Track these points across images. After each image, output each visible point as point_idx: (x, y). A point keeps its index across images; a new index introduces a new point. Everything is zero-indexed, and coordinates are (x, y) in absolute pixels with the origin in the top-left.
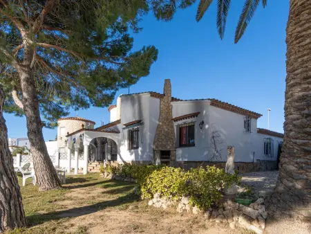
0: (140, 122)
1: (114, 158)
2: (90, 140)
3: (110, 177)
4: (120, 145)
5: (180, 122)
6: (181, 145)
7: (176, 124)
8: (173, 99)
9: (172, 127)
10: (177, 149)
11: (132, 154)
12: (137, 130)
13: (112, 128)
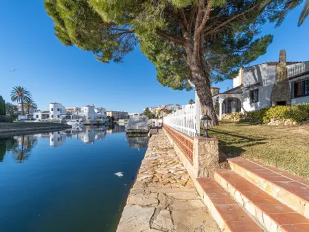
0: (259, 84)
1: (238, 110)
2: (223, 100)
3: (238, 120)
4: (243, 101)
5: (294, 80)
6: (296, 96)
7: (290, 81)
8: (288, 63)
9: (288, 84)
10: (293, 100)
11: (252, 106)
12: (257, 90)
13: (237, 91)
